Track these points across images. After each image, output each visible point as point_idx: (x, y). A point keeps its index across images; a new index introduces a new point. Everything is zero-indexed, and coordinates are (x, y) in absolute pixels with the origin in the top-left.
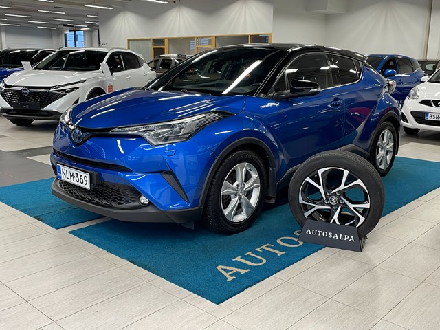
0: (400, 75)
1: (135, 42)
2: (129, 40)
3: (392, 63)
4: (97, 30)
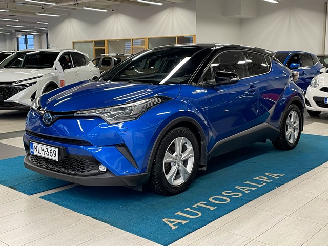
0: (303, 68)
1: (80, 44)
3: (296, 58)
4: (46, 35)
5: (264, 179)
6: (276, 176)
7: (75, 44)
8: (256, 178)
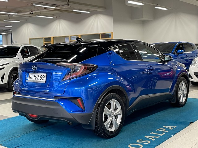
0: (186, 53)
1: (34, 40)
2: (30, 39)
3: (181, 46)
4: (10, 34)
5: (163, 130)
6: (171, 128)
7: (31, 40)
8: (158, 130)
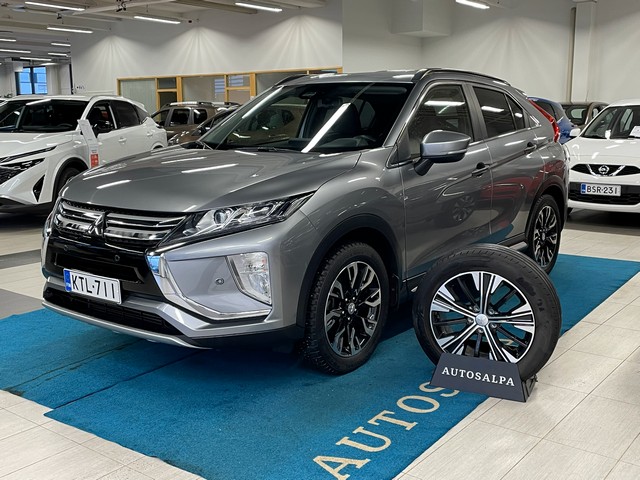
2: (119, 81)
4: (68, 66)
7: (122, 84)
